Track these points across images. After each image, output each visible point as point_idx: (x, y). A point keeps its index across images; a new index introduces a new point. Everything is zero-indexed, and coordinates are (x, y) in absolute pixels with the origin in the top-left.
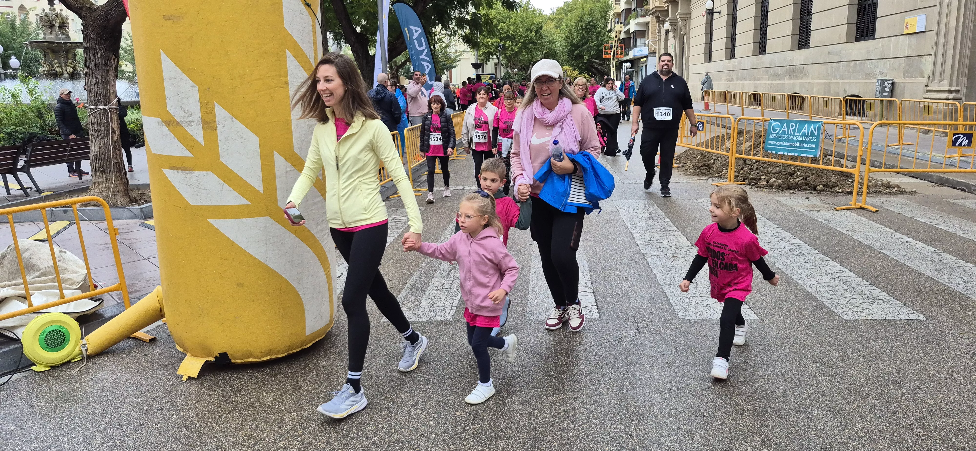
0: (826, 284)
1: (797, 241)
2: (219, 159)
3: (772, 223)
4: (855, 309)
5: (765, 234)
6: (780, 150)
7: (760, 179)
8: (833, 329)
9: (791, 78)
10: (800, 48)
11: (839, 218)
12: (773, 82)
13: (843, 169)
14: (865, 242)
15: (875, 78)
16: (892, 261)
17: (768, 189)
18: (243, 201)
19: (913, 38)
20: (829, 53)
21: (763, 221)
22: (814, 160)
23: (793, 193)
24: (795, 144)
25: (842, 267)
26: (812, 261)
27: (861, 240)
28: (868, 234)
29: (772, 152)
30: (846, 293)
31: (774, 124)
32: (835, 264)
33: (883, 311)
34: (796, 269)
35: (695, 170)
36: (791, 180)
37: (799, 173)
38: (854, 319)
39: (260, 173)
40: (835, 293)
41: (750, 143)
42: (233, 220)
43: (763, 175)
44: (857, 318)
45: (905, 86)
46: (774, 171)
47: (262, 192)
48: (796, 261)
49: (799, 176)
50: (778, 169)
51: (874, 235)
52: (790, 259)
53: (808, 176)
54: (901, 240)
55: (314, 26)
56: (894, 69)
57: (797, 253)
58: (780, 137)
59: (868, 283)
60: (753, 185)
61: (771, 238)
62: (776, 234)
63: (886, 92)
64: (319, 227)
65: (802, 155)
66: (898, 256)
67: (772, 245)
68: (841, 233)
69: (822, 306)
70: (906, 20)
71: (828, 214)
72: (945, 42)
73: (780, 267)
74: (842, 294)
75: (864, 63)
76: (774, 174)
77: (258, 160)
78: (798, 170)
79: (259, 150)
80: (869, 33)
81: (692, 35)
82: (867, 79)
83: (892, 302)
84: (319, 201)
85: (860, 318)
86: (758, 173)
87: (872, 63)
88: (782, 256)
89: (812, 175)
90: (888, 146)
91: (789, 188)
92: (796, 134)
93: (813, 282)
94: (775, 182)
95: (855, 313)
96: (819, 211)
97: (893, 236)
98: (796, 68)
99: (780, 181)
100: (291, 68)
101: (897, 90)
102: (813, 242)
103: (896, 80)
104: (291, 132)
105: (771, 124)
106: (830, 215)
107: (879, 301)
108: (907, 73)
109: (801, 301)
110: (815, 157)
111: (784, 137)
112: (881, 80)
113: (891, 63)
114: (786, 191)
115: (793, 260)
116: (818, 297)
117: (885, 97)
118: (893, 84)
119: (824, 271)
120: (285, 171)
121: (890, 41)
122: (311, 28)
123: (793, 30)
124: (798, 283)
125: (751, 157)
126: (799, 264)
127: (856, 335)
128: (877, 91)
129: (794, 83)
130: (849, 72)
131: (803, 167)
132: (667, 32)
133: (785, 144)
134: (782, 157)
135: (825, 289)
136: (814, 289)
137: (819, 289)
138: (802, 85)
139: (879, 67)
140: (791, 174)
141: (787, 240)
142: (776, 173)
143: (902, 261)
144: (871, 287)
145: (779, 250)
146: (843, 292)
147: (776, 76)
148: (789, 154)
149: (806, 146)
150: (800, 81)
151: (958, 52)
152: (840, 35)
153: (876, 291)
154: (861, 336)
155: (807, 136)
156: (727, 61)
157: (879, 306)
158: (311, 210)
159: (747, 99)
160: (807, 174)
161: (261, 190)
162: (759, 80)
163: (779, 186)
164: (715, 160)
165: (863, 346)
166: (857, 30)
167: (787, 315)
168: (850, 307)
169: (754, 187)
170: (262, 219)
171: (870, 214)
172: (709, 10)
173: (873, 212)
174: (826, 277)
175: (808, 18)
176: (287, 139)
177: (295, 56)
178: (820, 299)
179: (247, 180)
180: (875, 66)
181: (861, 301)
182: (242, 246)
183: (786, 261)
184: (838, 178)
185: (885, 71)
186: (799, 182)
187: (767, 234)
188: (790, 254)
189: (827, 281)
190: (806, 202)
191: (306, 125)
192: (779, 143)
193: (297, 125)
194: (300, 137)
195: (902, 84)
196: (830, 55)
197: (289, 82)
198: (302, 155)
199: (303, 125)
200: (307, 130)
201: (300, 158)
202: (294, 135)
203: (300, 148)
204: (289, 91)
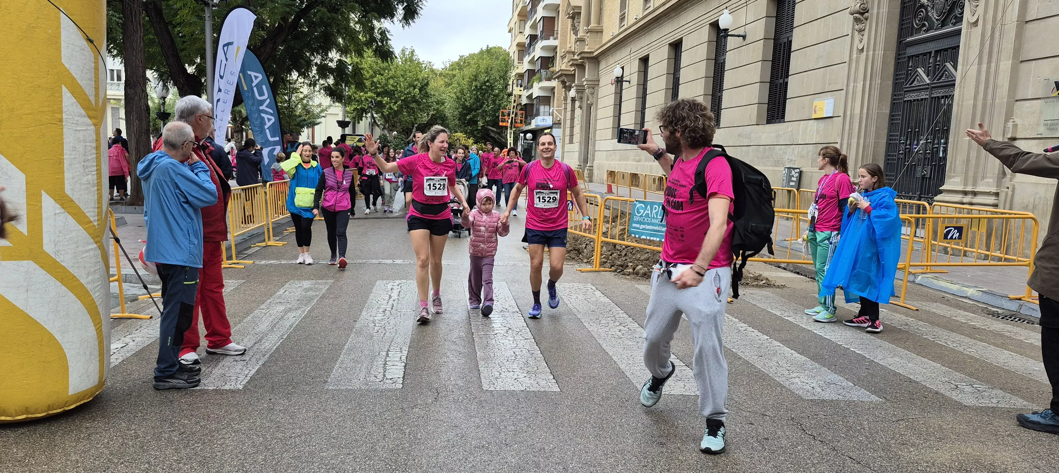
6: (643, 234)
7: (627, 266)
15: (783, 166)
17: (633, 276)
19: (821, 124)
20: (739, 135)
24: (657, 228)
29: (636, 237)
31: (638, 205)
39: (25, 214)
43: (631, 262)
45: (812, 177)
46: (642, 258)
47: (27, 235)
50: (647, 253)
55: (96, 63)
56: (802, 157)
58: (644, 219)
60: (619, 272)
61: (610, 322)
62: (618, 319)
63: (793, 181)
64: (90, 277)
67: (608, 328)
70: (815, 103)
72: (849, 130)
75: (774, 148)
76: (642, 261)
77: (23, 200)
80: (780, 115)
81: (600, 106)
82: (776, 166)
84: (92, 249)
86: (626, 260)
87: (781, 149)
90: (785, 240)
92: (658, 217)
93: (630, 362)
94: (641, 269)
99: (646, 269)
100: (67, 104)
101: (805, 180)
103: (804, 169)
104: (63, 172)
105: (635, 205)
111: (648, 219)
112: (789, 168)
113: (800, 150)
116: (628, 374)
117: (792, 186)
118: (801, 173)
120: (54, 213)
121: (799, 125)
122: (93, 65)
128: (783, 180)
130: (758, 158)
132: (573, 100)
133: (647, 227)
134: (646, 242)
139: (788, 154)
142: (644, 260)
148: (652, 238)
151: (862, 141)
152: (750, 115)
158: (82, 258)
161: (25, 231)
163: (644, 274)
166: (768, 111)
169: (620, 275)
170: (24, 263)
172: (617, 78)
175: (719, 94)
177: (72, 93)
180: (784, 153)
185: (794, 158)
191: (81, 165)
192: (642, 226)
193: (71, 165)
194: (73, 178)
195: (810, 174)
196: (740, 138)
197: (64, 120)
198: (75, 197)
199: (77, 166)
200: (82, 171)
201: (72, 201)
202: (67, 175)
203: (73, 190)
204: (62, 128)
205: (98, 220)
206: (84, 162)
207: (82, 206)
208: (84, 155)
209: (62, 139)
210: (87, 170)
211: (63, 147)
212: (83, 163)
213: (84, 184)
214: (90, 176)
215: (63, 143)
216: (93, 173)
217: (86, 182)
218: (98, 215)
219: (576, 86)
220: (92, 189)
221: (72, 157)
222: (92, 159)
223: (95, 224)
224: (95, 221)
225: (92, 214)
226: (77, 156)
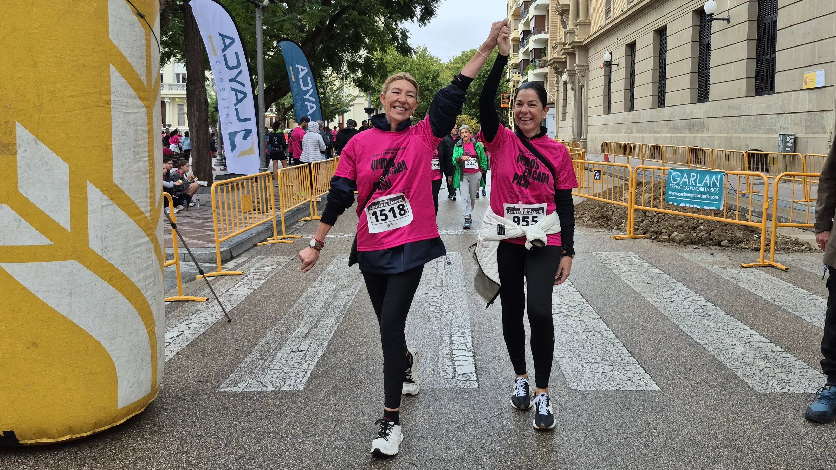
0: (736, 351)
1: (702, 300)
2: (17, 189)
3: (674, 280)
4: (770, 380)
5: (667, 293)
6: (682, 201)
7: (661, 233)
8: (746, 404)
9: (691, 132)
10: (699, 101)
11: (746, 276)
12: (673, 135)
13: (749, 223)
14: (776, 303)
15: (777, 133)
16: (806, 325)
17: (670, 243)
18: (46, 241)
19: (814, 94)
20: (729, 107)
21: (665, 277)
22: (717, 213)
23: (696, 248)
24: (697, 196)
25: (752, 331)
26: (719, 324)
27: (772, 301)
28: (779, 294)
29: (673, 204)
30: (758, 361)
31: (674, 173)
32: (745, 327)
33: (801, 383)
34: (702, 331)
35: (593, 221)
36: (694, 235)
37: (702, 227)
38: (769, 392)
39: (69, 209)
40: (746, 360)
41: (650, 195)
42: (30, 264)
43: (664, 229)
44: (773, 391)
45: (807, 141)
46: (676, 224)
47: (70, 231)
48: (702, 322)
49: (702, 230)
50: (680, 222)
51: (786, 296)
52: (695, 320)
53: (712, 231)
54: (815, 301)
55: (148, 40)
56: (795, 124)
57: (702, 314)
58: (681, 187)
59: (783, 350)
60: (654, 239)
61: (673, 296)
62: (680, 292)
63: (789, 147)
64: (142, 274)
65: (705, 207)
66: (813, 319)
67: (675, 304)
68: (750, 292)
69: (733, 376)
70: (805, 75)
71: (735, 271)
73: (684, 330)
74: (754, 362)
75: (765, 118)
76: (676, 227)
77: (67, 192)
78: (701, 224)
79: (68, 179)
80: (770, 87)
81: (590, 87)
82: (768, 133)
83: (810, 372)
84: (145, 242)
85: (776, 391)
86: (659, 226)
87: (773, 118)
88: (687, 317)
89: (716, 230)
90: (794, 202)
91: (692, 243)
92: (697, 185)
93: (721, 347)
94: (677, 236)
95: (770, 385)
96: (725, 268)
97: (806, 297)
98: (696, 121)
99: (682, 236)
100: (115, 85)
101: (800, 145)
102: (719, 302)
103: (798, 135)
104: (111, 159)
105: (671, 173)
106: (737, 272)
107: (796, 371)
108: (808, 129)
109: (708, 369)
110: (719, 210)
111: (685, 188)
112: (783, 135)
113: (793, 118)
114: (690, 246)
115: (698, 322)
116: (728, 365)
117: (788, 151)
118: (795, 139)
119: (733, 335)
120: (100, 206)
121: (790, 95)
123: (692, 83)
124: (704, 348)
125: (651, 209)
126: (706, 327)
127: (772, 412)
128: (779, 145)
129: (694, 137)
130: (750, 127)
131: (706, 220)
132: (565, 83)
133: (686, 195)
134: (684, 209)
135: (735, 356)
136: (722, 356)
137: (728, 356)
138: (702, 139)
139: (781, 122)
140: (694, 228)
141: (691, 299)
142: (678, 226)
143: (817, 325)
144: (786, 355)
145: (683, 310)
146: (755, 360)
147: (676, 129)
148: (692, 206)
149: (708, 197)
150: (700, 135)
152: (739, 89)
153: (792, 359)
154: (778, 413)
155: (709, 187)
156: (626, 113)
157: (796, 377)
158: (132, 254)
159: (647, 152)
160: (711, 228)
161: (68, 227)
162: (658, 133)
163: (682, 241)
164: (613, 211)
165: (781, 425)
166: (756, 84)
167: (693, 387)
168: (764, 378)
169: (655, 241)
170: (68, 263)
171: (780, 272)
172: (607, 62)
173: (783, 270)
174: (735, 342)
175: (707, 71)
176: (105, 167)
177: (121, 72)
178: (730, 368)
179: (51, 215)
180: (776, 122)
181: (776, 370)
182: (40, 296)
183: (691, 323)
184: (743, 233)
185: (787, 126)
186: (703, 237)
187: (670, 292)
188: (695, 314)
189: (736, 346)
190: (710, 258)
191: (132, 151)
192: (680, 194)
193: (120, 151)
194: (122, 166)
195: (805, 140)
196: (730, 109)
197: (112, 102)
198: (124, 187)
199: (126, 152)
200: (133, 157)
201: (121, 191)
202: (116, 163)
203: (122, 178)
204: (110, 111)
205: (151, 211)
206: (135, 147)
207: (132, 196)
208: (135, 140)
209: (110, 123)
210: (138, 156)
211: (111, 131)
212: (133, 149)
213: (134, 172)
214: (141, 162)
215: (111, 128)
216: (145, 159)
217: (136, 170)
218: (150, 205)
219: (568, 71)
220: (144, 177)
221: (122, 142)
222: (143, 144)
223: (148, 215)
224: (147, 212)
225: (144, 204)
226: (127, 141)
